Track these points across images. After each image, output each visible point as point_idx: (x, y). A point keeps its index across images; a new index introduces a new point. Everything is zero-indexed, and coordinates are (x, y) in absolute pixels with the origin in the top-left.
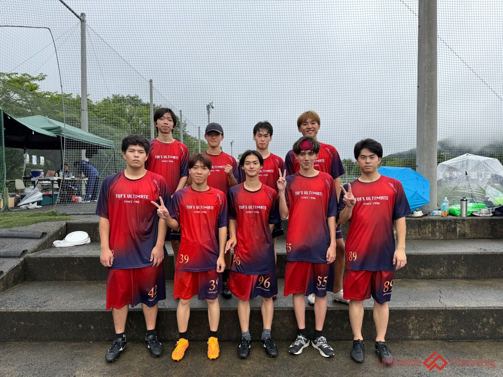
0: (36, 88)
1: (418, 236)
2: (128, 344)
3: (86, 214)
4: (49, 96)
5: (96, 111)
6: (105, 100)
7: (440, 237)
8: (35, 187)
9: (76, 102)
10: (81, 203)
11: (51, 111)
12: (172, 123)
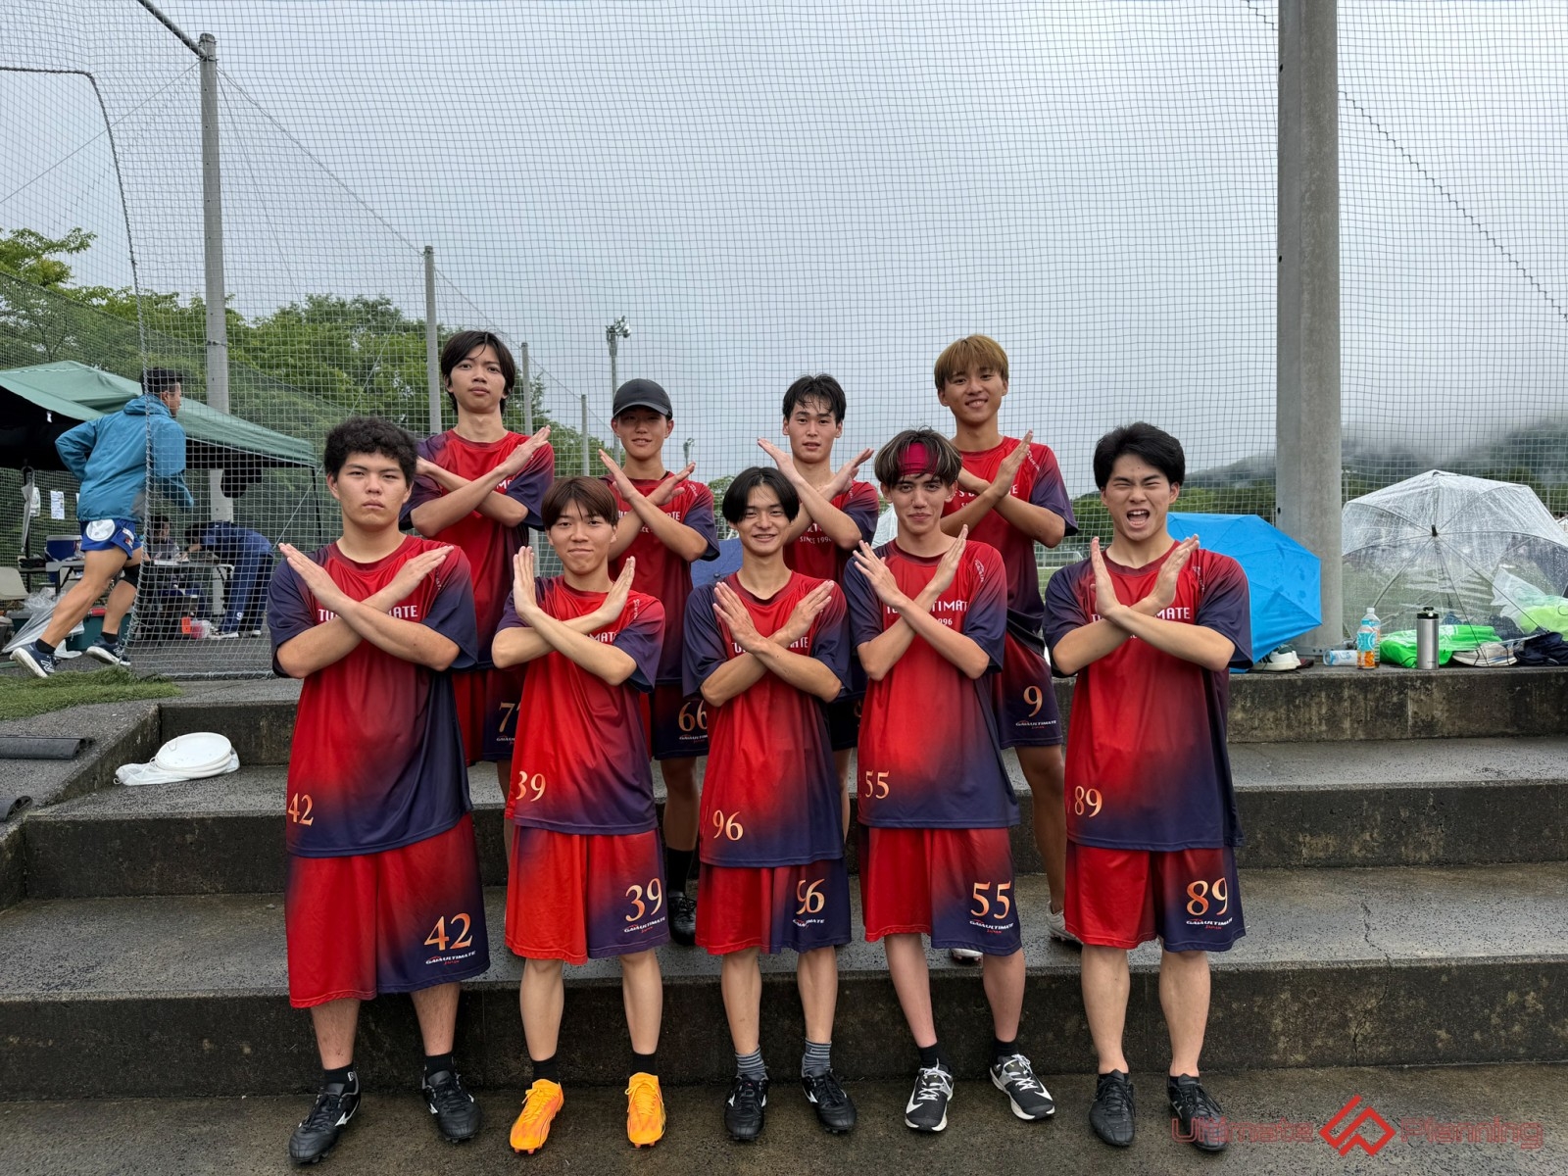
0: (62, 275)
1: (1285, 733)
2: (365, 1099)
3: (224, 678)
4: (104, 302)
5: (255, 350)
6: (284, 313)
7: (1353, 735)
8: (58, 592)
9: (190, 319)
10: (208, 641)
11: (110, 347)
12: (497, 381)
